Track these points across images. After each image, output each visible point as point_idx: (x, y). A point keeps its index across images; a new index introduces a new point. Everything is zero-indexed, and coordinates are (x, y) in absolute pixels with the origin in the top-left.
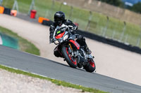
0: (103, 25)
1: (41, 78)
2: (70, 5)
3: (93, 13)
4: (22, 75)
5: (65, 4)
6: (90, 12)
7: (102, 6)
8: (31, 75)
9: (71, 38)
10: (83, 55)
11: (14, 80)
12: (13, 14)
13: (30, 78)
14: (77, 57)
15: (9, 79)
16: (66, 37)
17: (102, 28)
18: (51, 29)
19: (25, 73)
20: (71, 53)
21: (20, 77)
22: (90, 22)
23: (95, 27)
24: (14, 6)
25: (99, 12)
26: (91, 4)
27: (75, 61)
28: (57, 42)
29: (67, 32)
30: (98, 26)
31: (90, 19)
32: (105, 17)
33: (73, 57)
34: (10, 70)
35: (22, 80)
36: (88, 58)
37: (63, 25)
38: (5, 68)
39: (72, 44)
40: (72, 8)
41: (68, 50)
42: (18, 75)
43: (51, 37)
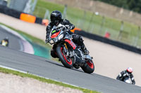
0: (135, 36)
1: (72, 87)
2: (101, 15)
3: (125, 22)
4: (53, 85)
5: (97, 13)
6: (122, 22)
7: (134, 16)
8: (62, 85)
9: (67, 37)
10: (79, 55)
11: (46, 90)
12: (45, 24)
13: (61, 87)
14: (73, 57)
15: (40, 88)
16: (61, 37)
17: (134, 38)
18: (47, 29)
19: (56, 83)
20: (66, 53)
21: (51, 87)
22: (121, 32)
23: (126, 37)
24: (46, 16)
25: (130, 22)
26: (123, 14)
27: (70, 61)
28: (52, 42)
29: (62, 32)
30: (129, 36)
31: (122, 29)
32: (137, 27)
33: (69, 57)
34: (41, 79)
35: (53, 90)
36: (86, 59)
37: (60, 25)
38: (36, 78)
39: (67, 43)
40: (103, 17)
41: (63, 49)
42: (50, 84)
43: (47, 37)
